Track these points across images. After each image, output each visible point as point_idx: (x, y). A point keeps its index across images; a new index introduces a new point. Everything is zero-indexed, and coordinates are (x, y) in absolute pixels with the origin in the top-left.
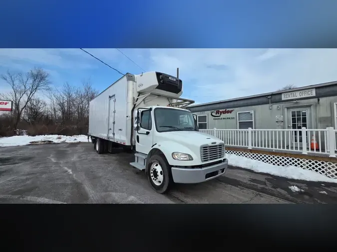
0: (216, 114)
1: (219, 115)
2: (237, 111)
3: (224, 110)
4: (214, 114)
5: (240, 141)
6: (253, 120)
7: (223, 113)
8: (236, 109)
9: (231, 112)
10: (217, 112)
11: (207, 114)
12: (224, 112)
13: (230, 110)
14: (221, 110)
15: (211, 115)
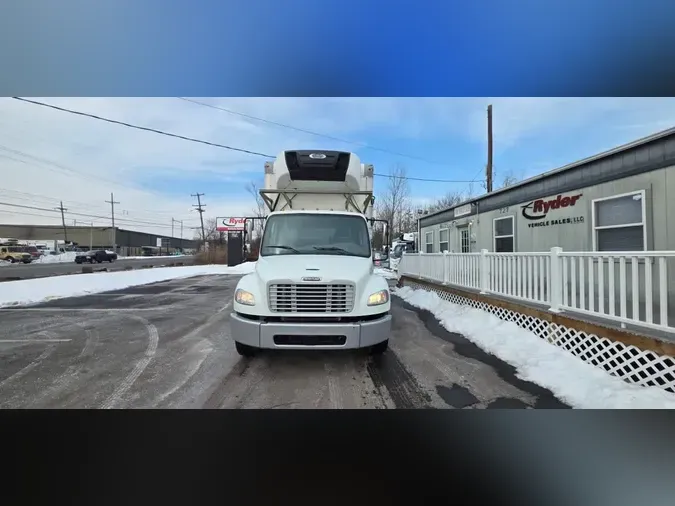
0: (535, 211)
1: (542, 213)
2: (592, 195)
3: (554, 198)
4: (529, 212)
5: (596, 295)
6: (644, 223)
7: (553, 208)
8: (590, 189)
9: (572, 201)
10: (538, 207)
11: (514, 212)
12: (554, 205)
13: (571, 194)
14: (546, 200)
15: (524, 214)
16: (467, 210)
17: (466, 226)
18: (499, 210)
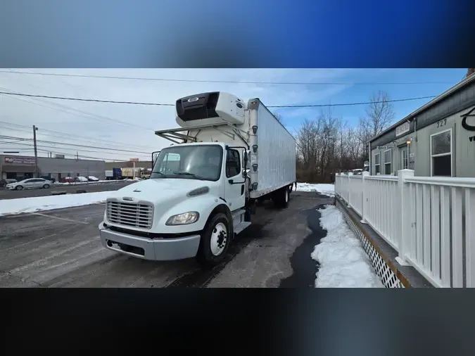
11: (452, 124)
15: (464, 125)
16: (406, 128)
17: (405, 145)
18: (436, 124)
